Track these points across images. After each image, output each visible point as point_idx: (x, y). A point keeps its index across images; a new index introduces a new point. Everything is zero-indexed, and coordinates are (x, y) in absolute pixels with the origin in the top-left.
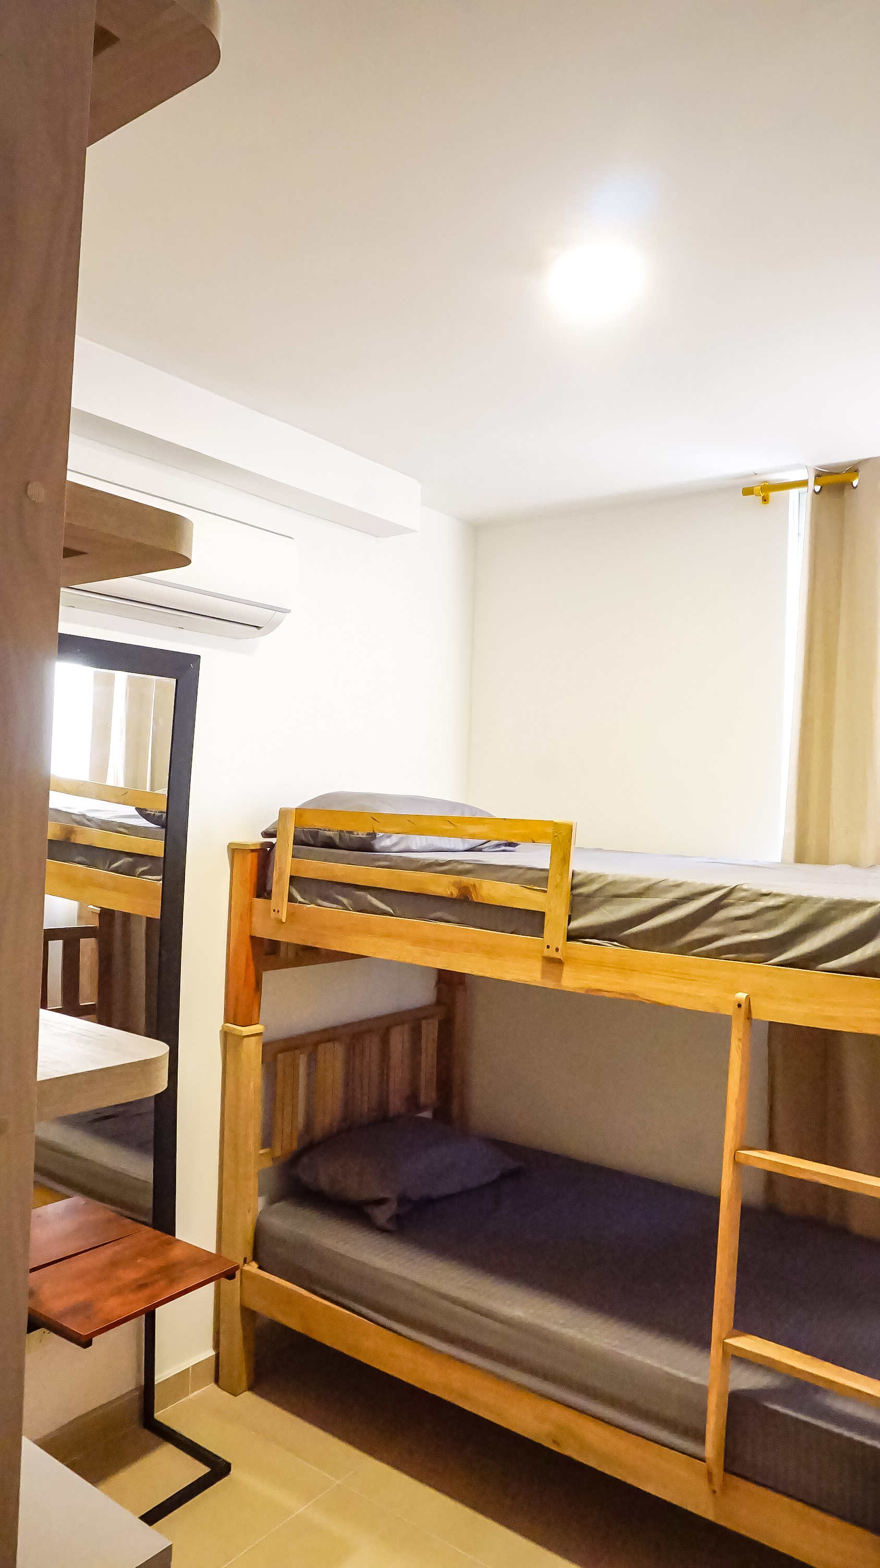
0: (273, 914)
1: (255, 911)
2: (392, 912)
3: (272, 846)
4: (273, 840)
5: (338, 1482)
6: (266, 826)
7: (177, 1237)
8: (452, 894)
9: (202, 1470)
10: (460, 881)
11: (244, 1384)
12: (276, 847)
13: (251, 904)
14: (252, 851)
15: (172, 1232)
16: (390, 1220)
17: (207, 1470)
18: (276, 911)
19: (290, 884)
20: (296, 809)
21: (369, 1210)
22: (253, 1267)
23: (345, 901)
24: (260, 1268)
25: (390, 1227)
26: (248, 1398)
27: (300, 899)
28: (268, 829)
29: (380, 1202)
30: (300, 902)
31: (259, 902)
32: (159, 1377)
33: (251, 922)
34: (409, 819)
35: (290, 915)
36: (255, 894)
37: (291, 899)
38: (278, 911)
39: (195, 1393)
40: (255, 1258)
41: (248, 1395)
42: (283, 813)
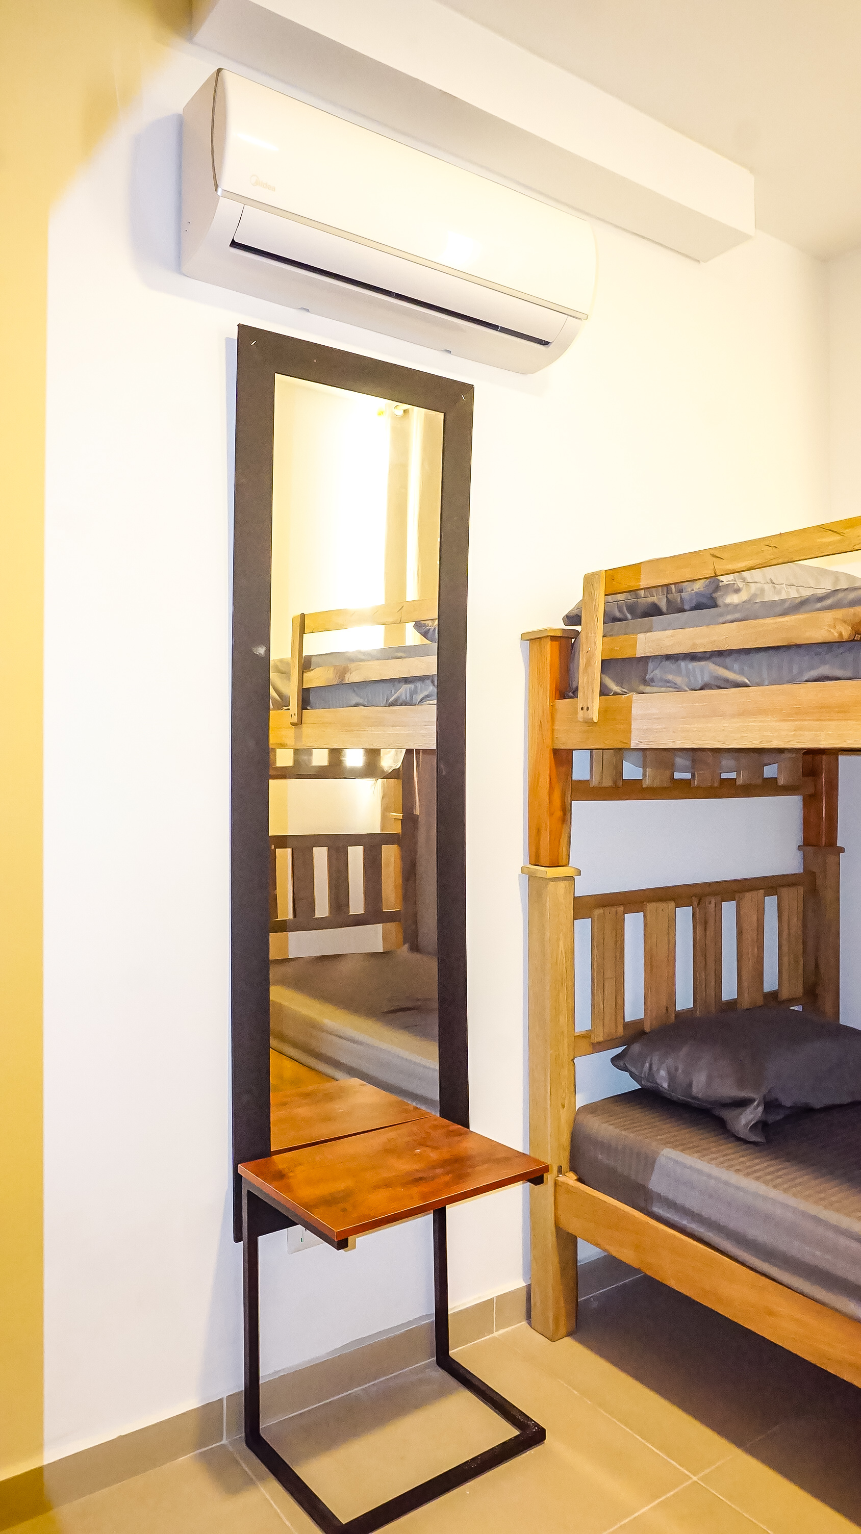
0: (581, 714)
1: (558, 716)
2: (747, 681)
3: (577, 633)
4: (578, 628)
5: (695, 1478)
6: (569, 607)
7: (472, 1128)
8: (841, 634)
9: (508, 1432)
10: (854, 614)
11: (563, 1330)
12: (583, 637)
13: (553, 710)
14: (553, 638)
15: (466, 1124)
16: (754, 1127)
17: (515, 1432)
18: (585, 709)
19: (602, 672)
20: (606, 571)
21: (726, 1114)
22: (570, 1179)
23: (678, 680)
24: (580, 1180)
25: (754, 1138)
26: (568, 1343)
27: (615, 688)
28: (572, 610)
29: (742, 1103)
30: (616, 694)
31: (563, 704)
32: (454, 1306)
33: (553, 731)
34: (767, 543)
35: (603, 712)
36: (558, 695)
37: (604, 691)
38: (588, 709)
39: (501, 1331)
40: (573, 1169)
41: (568, 1340)
42: (589, 581)
